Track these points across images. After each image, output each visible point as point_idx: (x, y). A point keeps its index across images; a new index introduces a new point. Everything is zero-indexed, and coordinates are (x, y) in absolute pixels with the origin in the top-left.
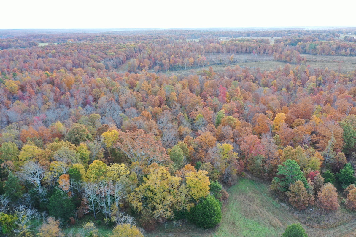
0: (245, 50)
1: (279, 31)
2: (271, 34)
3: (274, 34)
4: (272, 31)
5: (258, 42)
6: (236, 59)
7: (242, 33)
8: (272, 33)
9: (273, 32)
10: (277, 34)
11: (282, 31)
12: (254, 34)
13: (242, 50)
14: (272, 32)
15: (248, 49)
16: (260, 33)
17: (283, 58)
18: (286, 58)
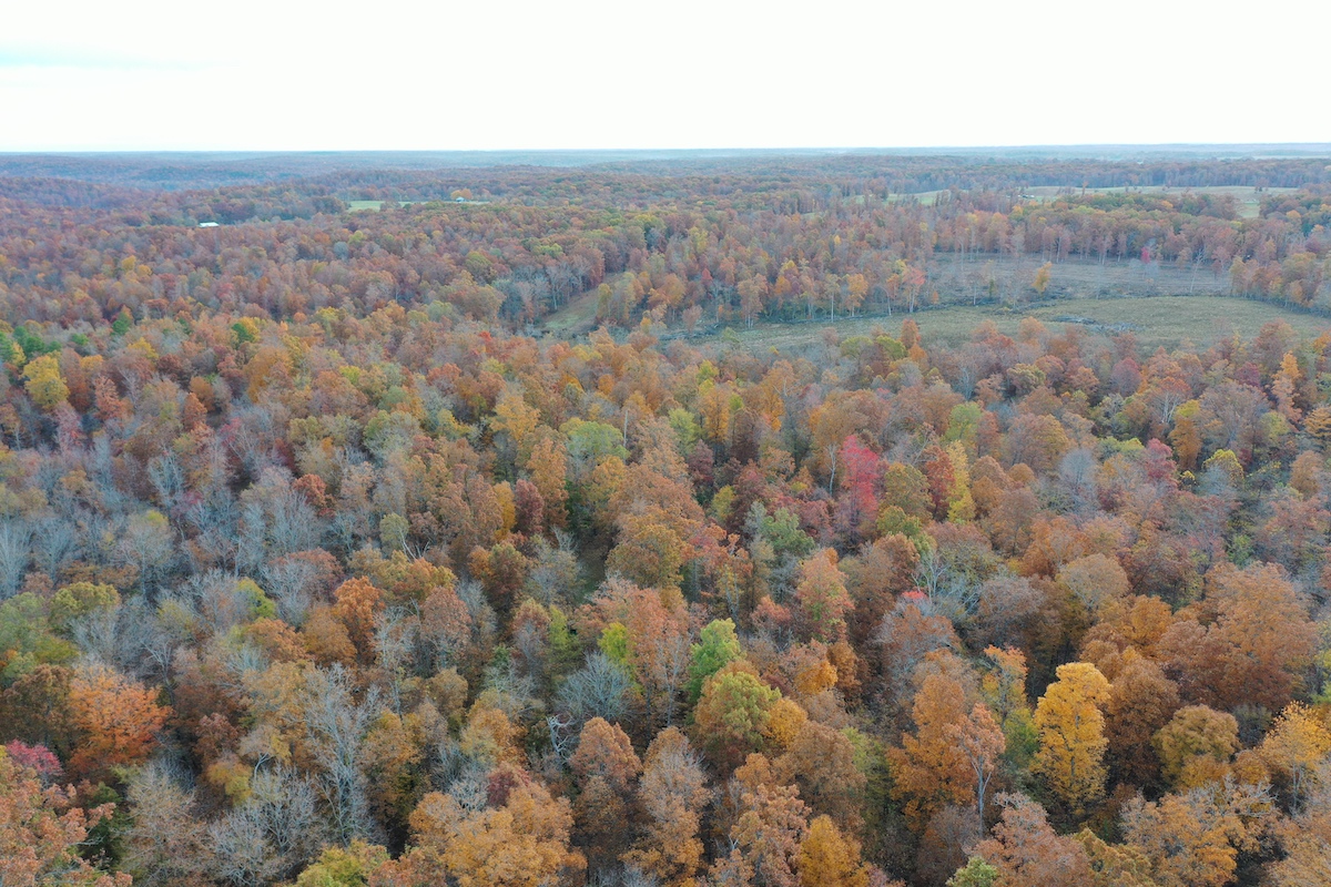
0: (1107, 243)
1: (1293, 164)
2: (1257, 175)
3: (1274, 173)
4: (1266, 161)
5: (1184, 207)
6: (1062, 284)
7: (1130, 172)
8: (1260, 172)
9: (1266, 167)
10: (1283, 173)
11: (1307, 163)
12: (1182, 172)
13: (1095, 243)
14: (1261, 168)
15: (1122, 238)
16: (1208, 169)
17: (1275, 286)
18: (1285, 286)
